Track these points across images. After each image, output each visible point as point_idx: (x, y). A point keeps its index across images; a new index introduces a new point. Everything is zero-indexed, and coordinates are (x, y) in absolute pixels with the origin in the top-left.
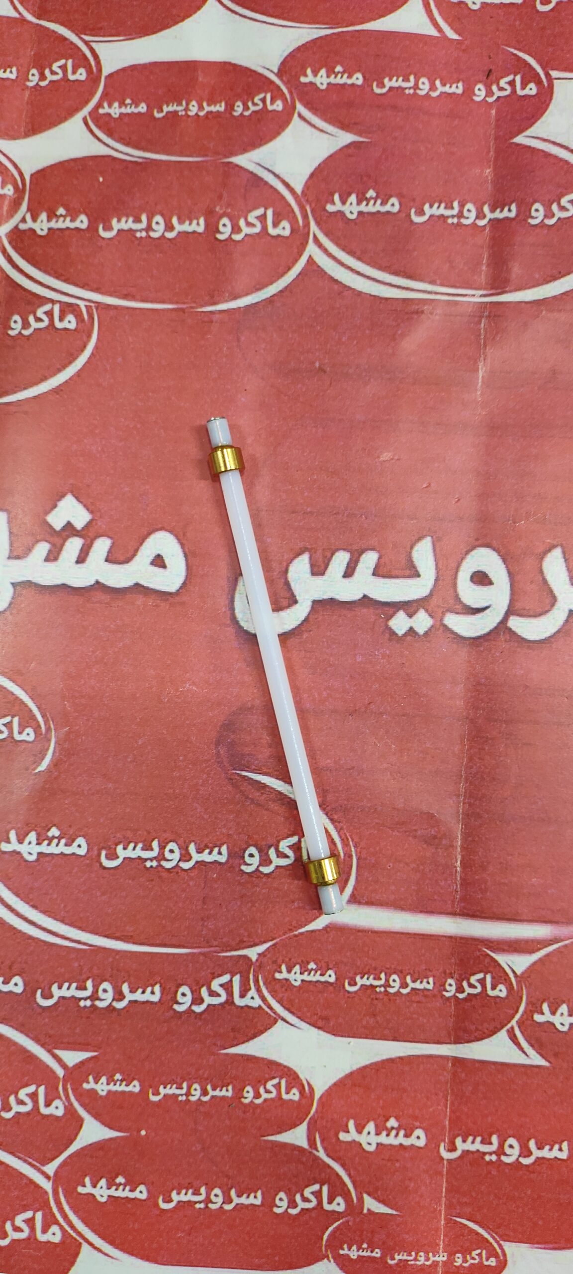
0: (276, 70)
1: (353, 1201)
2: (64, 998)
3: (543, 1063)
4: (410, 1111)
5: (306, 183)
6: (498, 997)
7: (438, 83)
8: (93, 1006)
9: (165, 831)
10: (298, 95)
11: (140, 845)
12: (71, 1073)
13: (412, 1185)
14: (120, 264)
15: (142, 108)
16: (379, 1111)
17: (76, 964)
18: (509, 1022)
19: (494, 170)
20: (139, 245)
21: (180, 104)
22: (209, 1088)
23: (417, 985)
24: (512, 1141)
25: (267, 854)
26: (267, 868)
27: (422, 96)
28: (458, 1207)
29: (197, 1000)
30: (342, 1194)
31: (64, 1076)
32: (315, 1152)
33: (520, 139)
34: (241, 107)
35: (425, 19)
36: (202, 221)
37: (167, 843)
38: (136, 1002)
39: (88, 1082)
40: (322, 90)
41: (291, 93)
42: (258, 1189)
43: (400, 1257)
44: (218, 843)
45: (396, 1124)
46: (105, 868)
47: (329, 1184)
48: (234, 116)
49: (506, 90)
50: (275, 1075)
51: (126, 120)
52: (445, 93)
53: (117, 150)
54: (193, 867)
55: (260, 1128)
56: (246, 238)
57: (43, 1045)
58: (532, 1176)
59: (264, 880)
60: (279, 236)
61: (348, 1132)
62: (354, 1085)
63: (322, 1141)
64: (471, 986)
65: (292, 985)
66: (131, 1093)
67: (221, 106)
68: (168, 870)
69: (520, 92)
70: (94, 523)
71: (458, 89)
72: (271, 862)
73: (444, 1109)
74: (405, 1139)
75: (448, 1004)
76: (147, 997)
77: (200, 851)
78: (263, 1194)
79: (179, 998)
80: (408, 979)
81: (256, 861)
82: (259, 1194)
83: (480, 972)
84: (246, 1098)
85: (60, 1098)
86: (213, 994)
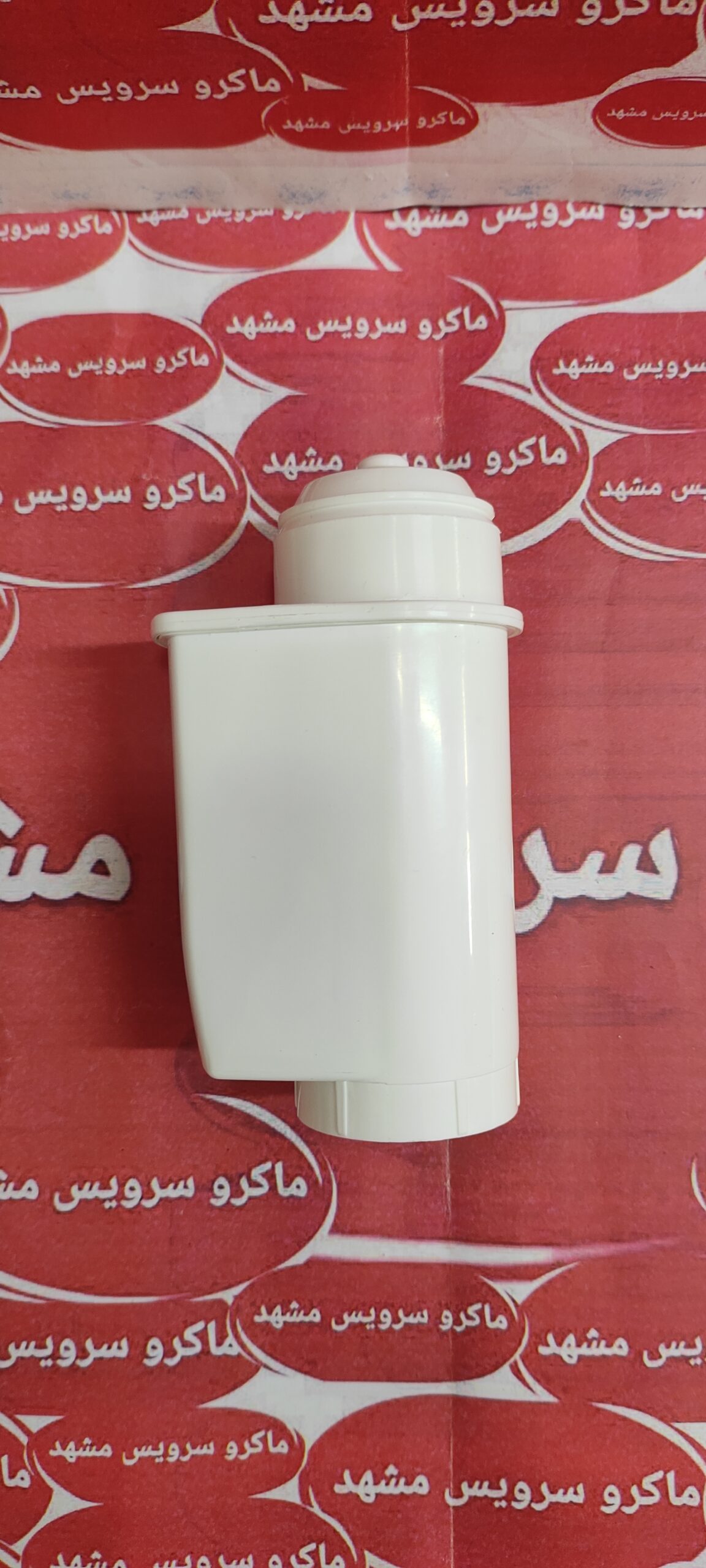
0: (199, 321)
1: (353, 1559)
2: (22, 1358)
3: (551, 1399)
5: (240, 443)
6: (498, 1329)
7: (378, 323)
8: (54, 1365)
9: (124, 1167)
10: (225, 347)
11: (97, 1185)
12: (36, 1439)
14: (40, 541)
15: (55, 367)
17: (33, 1321)
18: (512, 1355)
19: (445, 416)
20: (60, 519)
21: (96, 362)
22: (188, 1446)
23: (411, 1320)
24: (522, 1485)
25: (238, 1184)
26: (240, 1199)
27: (361, 340)
29: (170, 1352)
30: (342, 1552)
31: (28, 1444)
32: (308, 1508)
33: (471, 381)
34: (164, 363)
35: (360, 251)
36: (127, 490)
37: (127, 1180)
38: (101, 1359)
39: (55, 1449)
40: (252, 341)
41: (216, 345)
42: (249, 1553)
44: (184, 1176)
46: (59, 1213)
47: (326, 1543)
48: (156, 374)
49: (454, 325)
50: (260, 1428)
51: (38, 380)
52: (387, 334)
53: (29, 416)
54: (158, 1205)
56: (177, 507)
58: (546, 1522)
59: (237, 1213)
60: (213, 502)
61: (343, 1483)
63: (316, 1495)
64: (469, 1317)
65: (274, 1328)
66: (102, 1458)
67: (141, 363)
68: (130, 1211)
69: (469, 327)
70: (27, 829)
71: (400, 327)
72: (242, 1193)
73: (447, 1452)
74: (406, 1487)
75: (445, 1338)
76: (114, 1352)
77: (163, 1186)
78: (254, 1559)
79: (149, 1351)
80: (401, 1313)
81: (226, 1193)
83: (478, 1301)
84: (229, 1454)
85: (25, 1468)
86: (186, 1344)
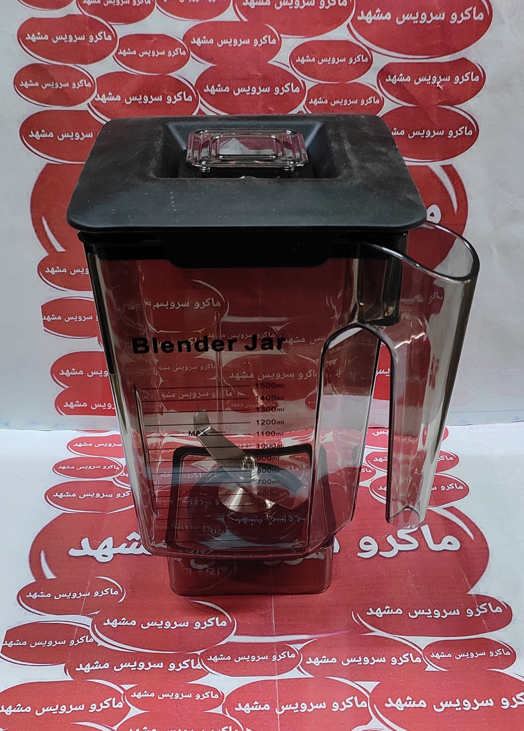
4: (263, 698)
16: (251, 699)
45: (257, 703)
55: (203, 708)
57: (115, 684)
62: (240, 692)
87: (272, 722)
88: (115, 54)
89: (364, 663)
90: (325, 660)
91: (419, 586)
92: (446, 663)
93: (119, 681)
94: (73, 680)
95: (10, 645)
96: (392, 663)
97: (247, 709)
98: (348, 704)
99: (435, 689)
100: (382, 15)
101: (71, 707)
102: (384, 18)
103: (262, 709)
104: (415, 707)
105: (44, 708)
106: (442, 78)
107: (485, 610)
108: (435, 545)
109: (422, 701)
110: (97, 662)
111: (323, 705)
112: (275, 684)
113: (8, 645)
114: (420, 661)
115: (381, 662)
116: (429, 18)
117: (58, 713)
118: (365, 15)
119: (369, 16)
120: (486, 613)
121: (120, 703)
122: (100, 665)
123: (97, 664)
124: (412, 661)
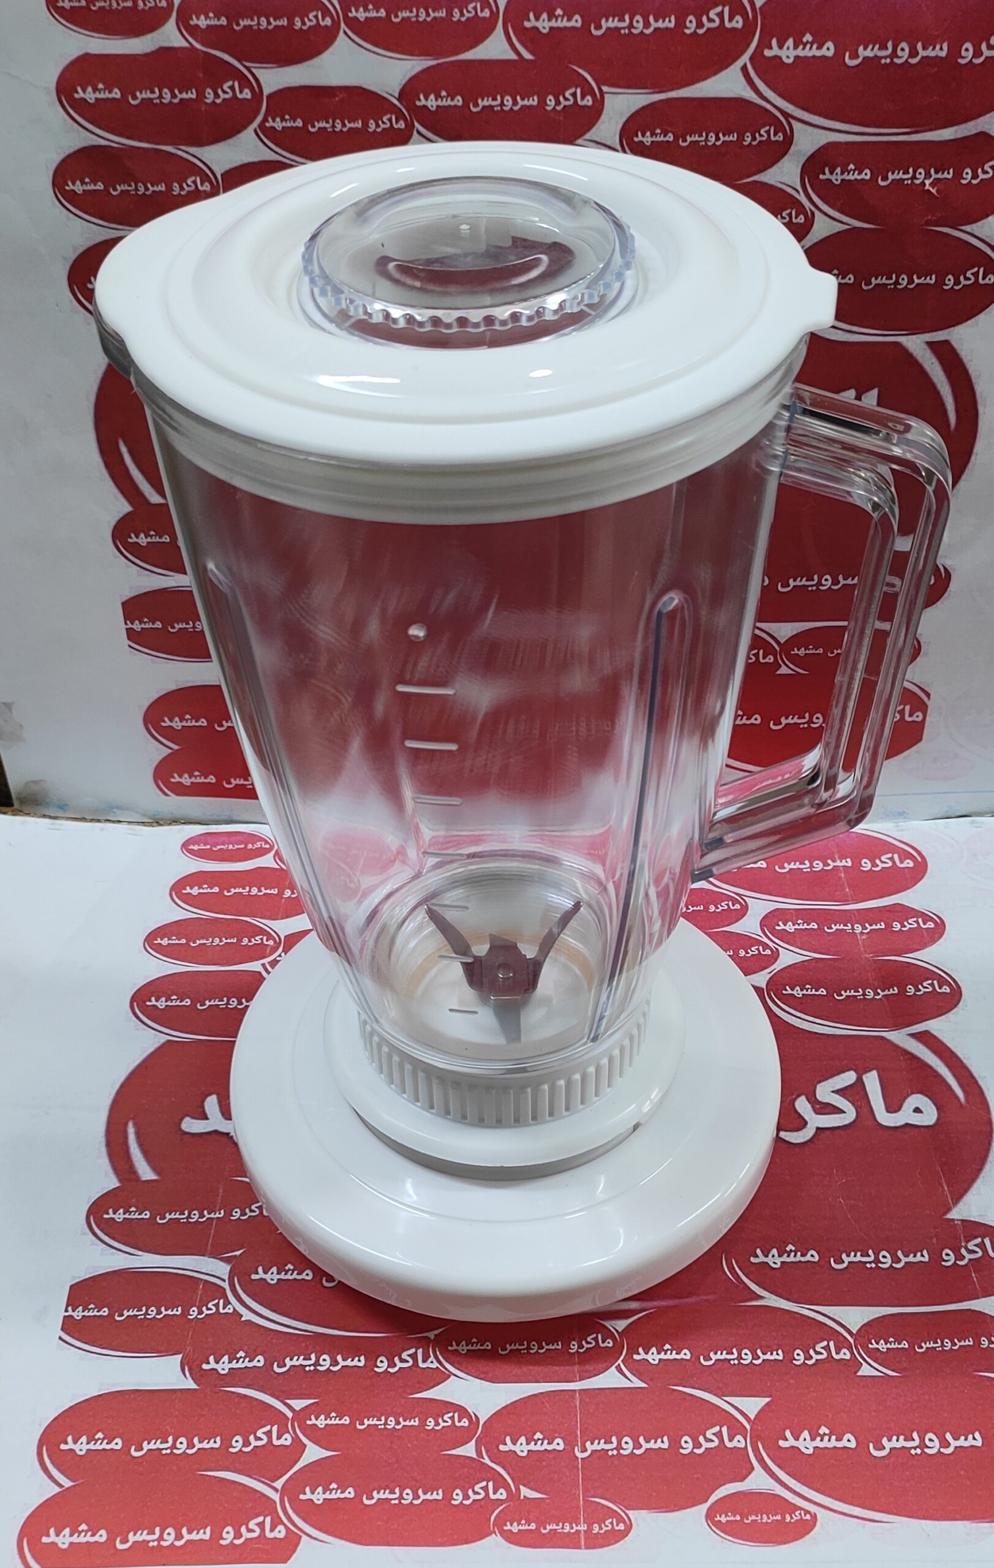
4: (551, 1427)
13: (556, 1476)
16: (529, 1429)
28: (592, 1491)
43: (551, 1527)
45: (541, 1437)
55: (439, 1446)
57: (277, 1398)
62: (509, 1413)
82: (440, 1491)
87: (568, 1474)
88: (259, 126)
89: (742, 1361)
90: (669, 1352)
91: (852, 1202)
92: (898, 1360)
93: (283, 1392)
94: (197, 1387)
95: (78, 1314)
96: (794, 1362)
97: (522, 1448)
98: (710, 1440)
99: (874, 1411)
100: (815, 46)
101: (196, 1440)
102: (818, 53)
103: (550, 1447)
104: (835, 1447)
105: (146, 1442)
106: (936, 172)
107: (977, 1252)
108: (889, 1114)
109: (848, 1436)
110: (241, 1354)
111: (662, 1442)
112: (573, 1397)
113: (75, 1314)
114: (848, 1357)
115: (776, 1360)
116: (913, 53)
117: (172, 1452)
118: (781, 47)
119: (788, 48)
120: (980, 1258)
121: (287, 1436)
122: (247, 1359)
123: (241, 1357)
124: (832, 1357)
